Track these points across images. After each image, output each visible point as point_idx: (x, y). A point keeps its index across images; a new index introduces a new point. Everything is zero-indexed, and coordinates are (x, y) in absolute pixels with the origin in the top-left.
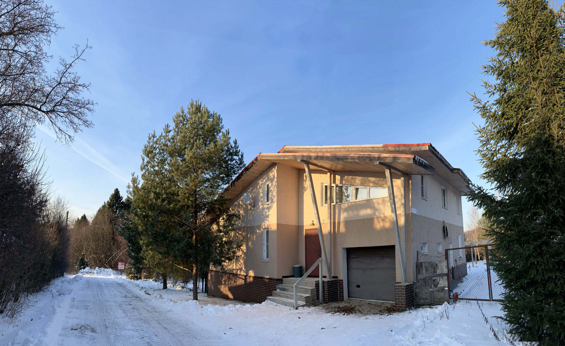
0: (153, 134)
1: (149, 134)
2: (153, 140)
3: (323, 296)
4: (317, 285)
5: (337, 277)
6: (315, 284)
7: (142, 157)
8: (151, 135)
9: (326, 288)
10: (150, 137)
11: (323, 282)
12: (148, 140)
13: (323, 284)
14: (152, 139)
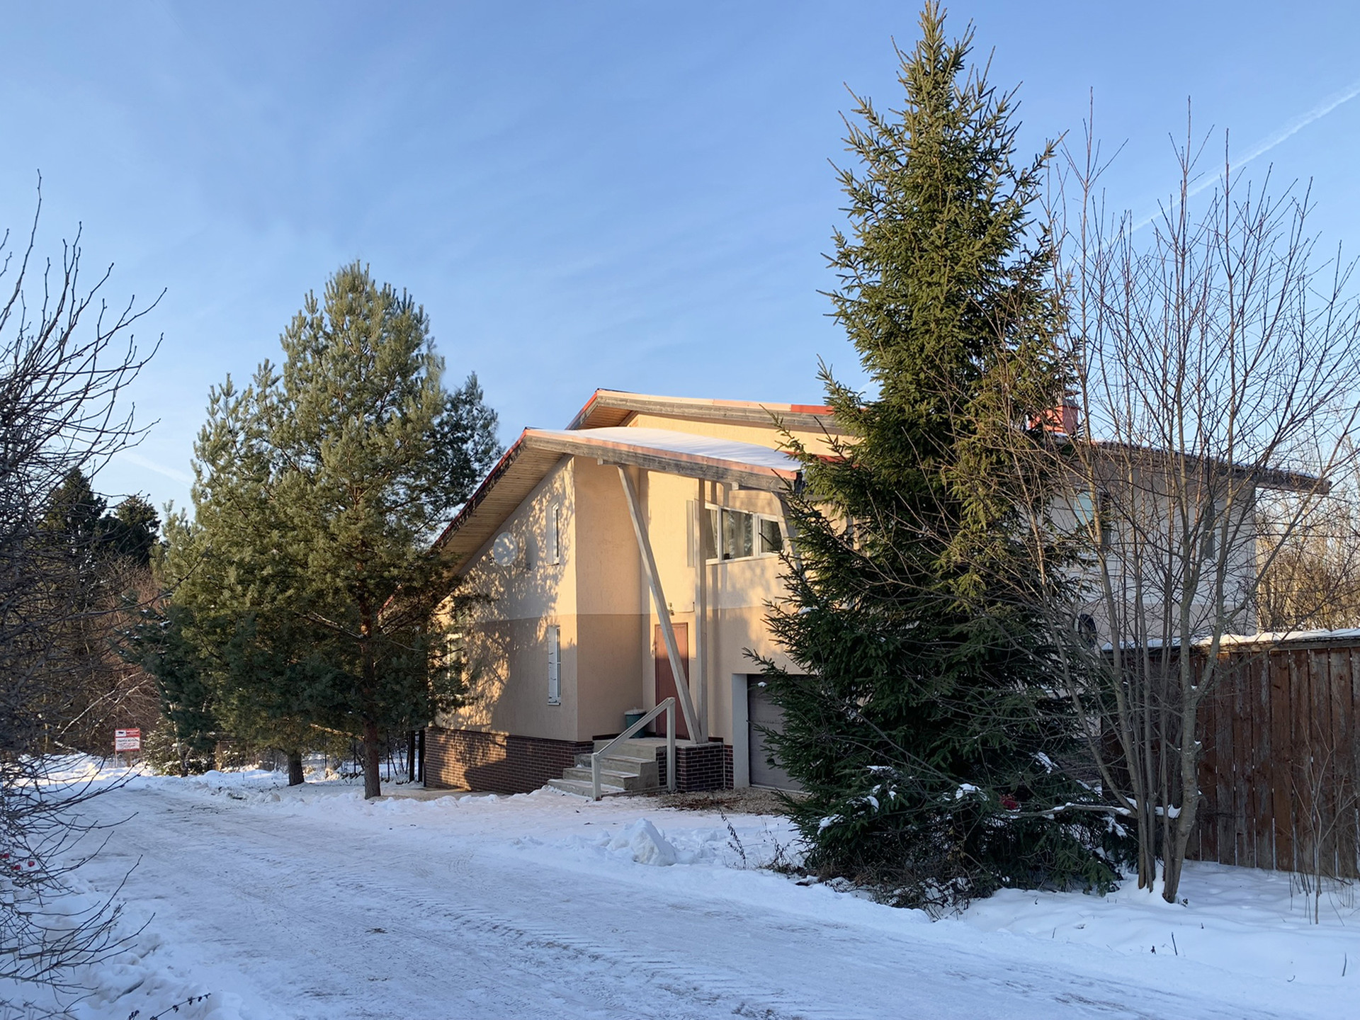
0: (224, 386)
1: (212, 387)
2: (226, 403)
3: (677, 778)
4: (661, 755)
5: (721, 740)
6: (655, 753)
7: (194, 465)
8: (218, 391)
9: (683, 764)
10: (217, 395)
11: (678, 749)
12: (209, 405)
13: (677, 754)
14: (221, 402)
